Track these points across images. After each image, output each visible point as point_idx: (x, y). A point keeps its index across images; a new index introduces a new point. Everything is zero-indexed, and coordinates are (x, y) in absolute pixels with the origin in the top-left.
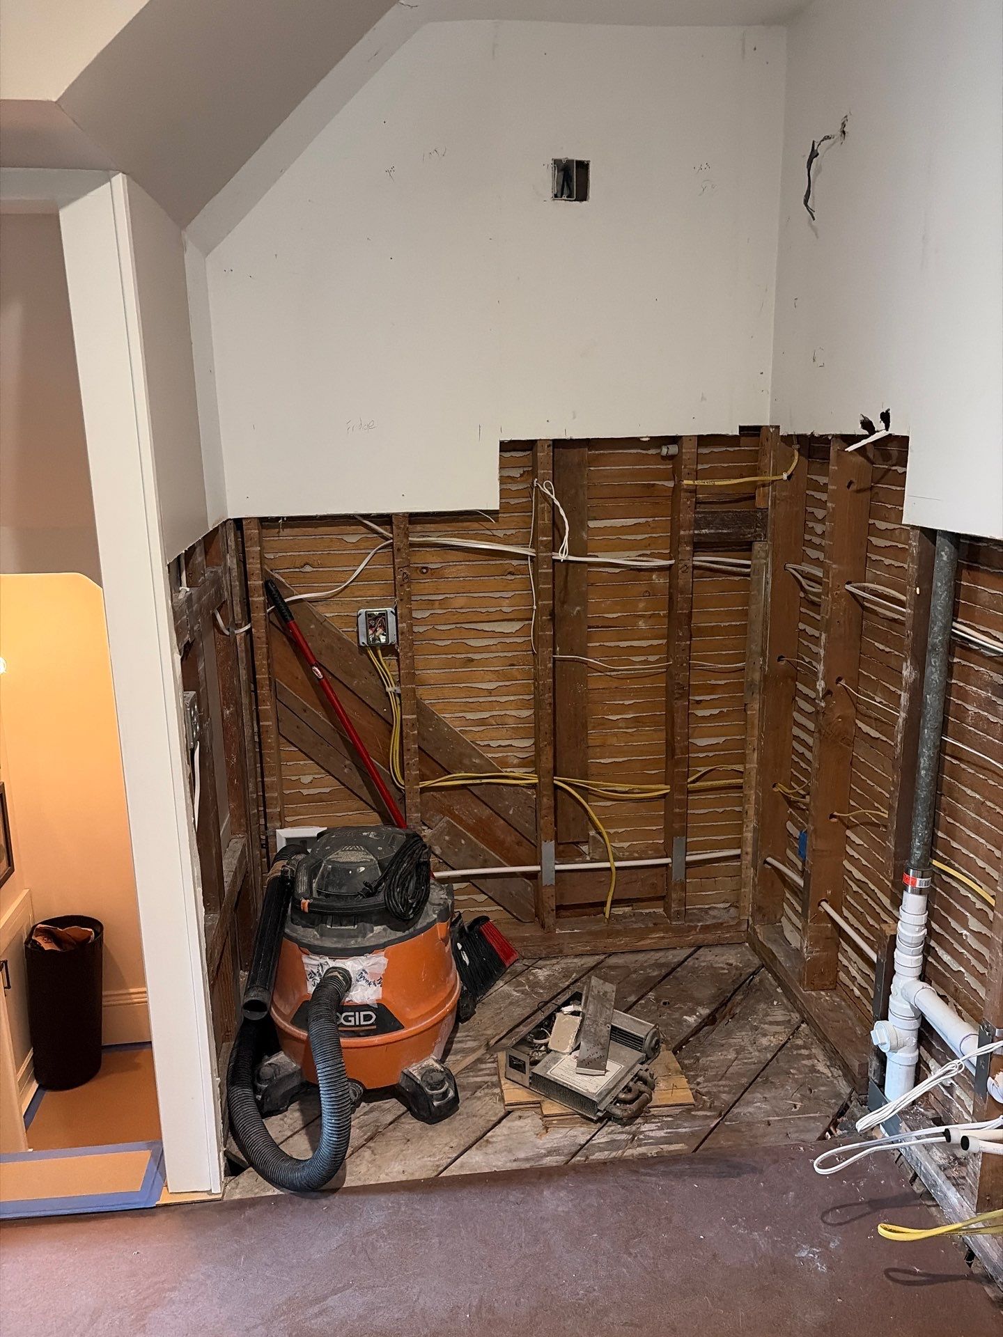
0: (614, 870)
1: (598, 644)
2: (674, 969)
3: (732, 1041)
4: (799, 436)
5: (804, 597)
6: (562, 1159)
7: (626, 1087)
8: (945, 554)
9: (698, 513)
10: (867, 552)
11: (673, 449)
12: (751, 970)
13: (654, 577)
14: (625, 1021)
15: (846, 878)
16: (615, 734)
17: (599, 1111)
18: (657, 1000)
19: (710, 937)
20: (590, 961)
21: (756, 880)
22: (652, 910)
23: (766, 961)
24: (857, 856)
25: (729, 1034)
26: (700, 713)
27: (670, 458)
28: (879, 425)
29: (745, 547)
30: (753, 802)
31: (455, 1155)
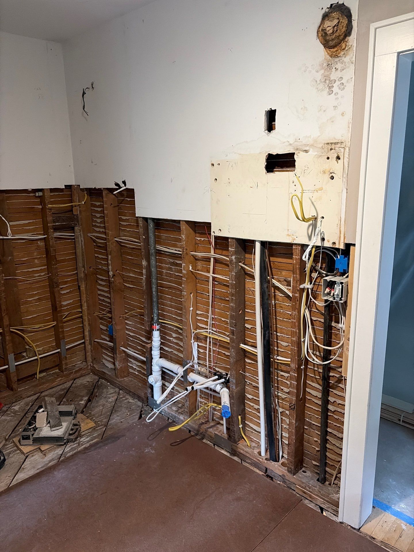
0: (39, 359)
1: (20, 271)
2: (69, 389)
3: (99, 404)
4: (86, 188)
5: (96, 245)
6: (56, 461)
7: (71, 429)
8: (151, 225)
9: (54, 217)
10: (119, 227)
11: (41, 194)
12: (96, 381)
13: (39, 243)
14: (64, 408)
15: (127, 337)
16: (32, 306)
17: (64, 440)
18: (67, 400)
19: (78, 374)
20: (34, 397)
21: (92, 349)
22: (54, 372)
23: (100, 376)
24: (130, 328)
25: (97, 402)
26: (62, 292)
27: (39, 197)
28: (122, 185)
29: (72, 229)
30: (87, 321)
31: (12, 478)
